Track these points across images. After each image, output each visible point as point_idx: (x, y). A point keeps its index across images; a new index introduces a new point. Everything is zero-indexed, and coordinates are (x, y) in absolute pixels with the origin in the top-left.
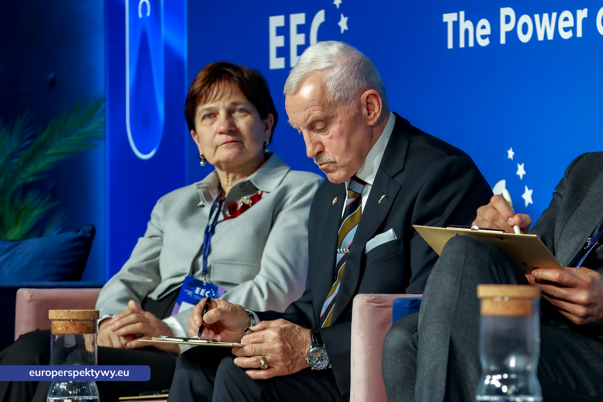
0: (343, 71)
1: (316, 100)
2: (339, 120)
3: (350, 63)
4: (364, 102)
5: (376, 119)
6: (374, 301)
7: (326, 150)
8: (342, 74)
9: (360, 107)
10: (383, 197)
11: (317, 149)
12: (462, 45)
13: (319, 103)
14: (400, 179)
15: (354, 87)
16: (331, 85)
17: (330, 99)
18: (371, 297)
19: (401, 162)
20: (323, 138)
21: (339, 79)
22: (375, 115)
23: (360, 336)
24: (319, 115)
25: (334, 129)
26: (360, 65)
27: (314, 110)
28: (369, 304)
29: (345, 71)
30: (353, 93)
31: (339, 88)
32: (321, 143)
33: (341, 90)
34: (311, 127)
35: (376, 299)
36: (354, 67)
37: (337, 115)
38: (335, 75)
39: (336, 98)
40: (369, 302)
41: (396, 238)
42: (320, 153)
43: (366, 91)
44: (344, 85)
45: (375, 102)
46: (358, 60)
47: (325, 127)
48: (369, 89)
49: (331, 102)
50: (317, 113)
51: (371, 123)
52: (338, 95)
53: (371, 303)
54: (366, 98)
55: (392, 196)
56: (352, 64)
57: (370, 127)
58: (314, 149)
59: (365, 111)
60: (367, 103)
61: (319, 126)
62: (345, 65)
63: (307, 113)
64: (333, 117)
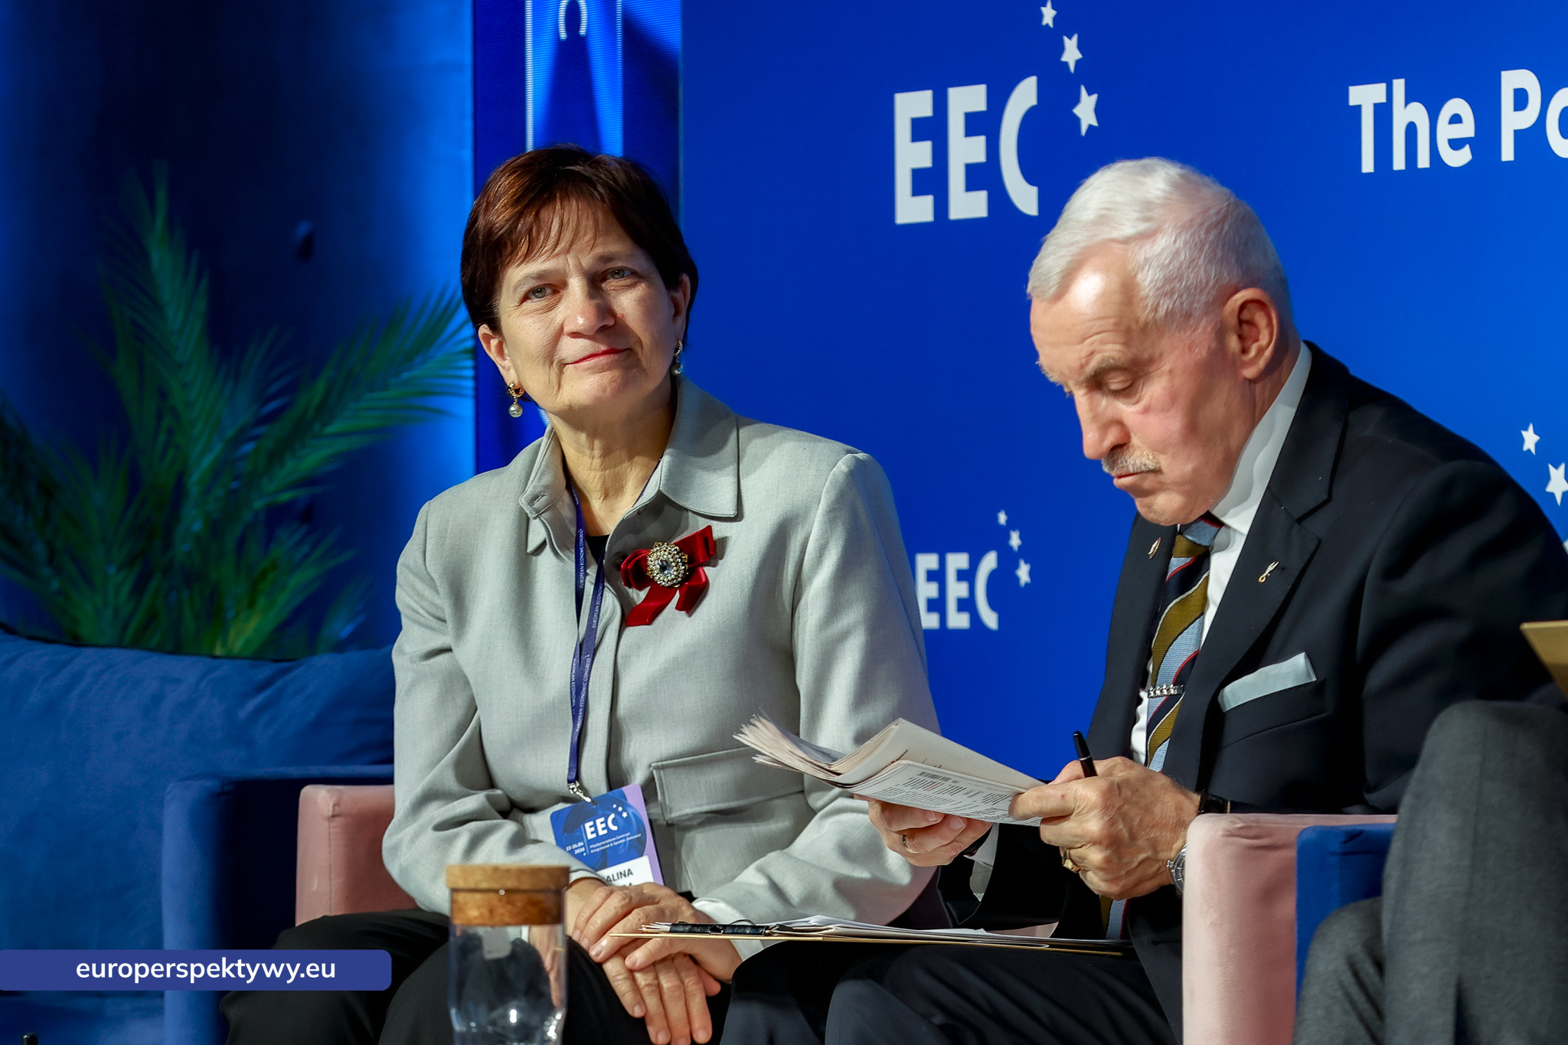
0: (1180, 243)
1: (1109, 317)
2: (1166, 367)
3: (1198, 221)
4: (1233, 321)
5: (1262, 363)
6: (1243, 832)
7: (1135, 441)
8: (1177, 253)
9: (1221, 334)
10: (1271, 568)
11: (1111, 438)
12: (1399, 163)
13: (1117, 324)
14: (1318, 526)
15: (1207, 283)
16: (1148, 280)
17: (1144, 315)
18: (1236, 823)
19: (1322, 478)
20: (1127, 410)
21: (1169, 264)
22: (1261, 351)
23: (1208, 923)
24: (1116, 355)
25: (1155, 389)
26: (1222, 229)
27: (1103, 342)
28: (1231, 839)
29: (1186, 243)
30: (1204, 298)
31: (1167, 288)
32: (1120, 423)
33: (1172, 292)
34: (1097, 382)
35: (1248, 827)
36: (1207, 232)
37: (1161, 355)
38: (1160, 255)
39: (1162, 312)
40: (1231, 834)
41: (1314, 679)
42: (1119, 448)
43: (1237, 291)
44: (1181, 281)
45: (1261, 319)
46: (1218, 213)
47: (1130, 386)
48: (1245, 287)
49: (1146, 324)
50: (1111, 350)
51: (1250, 372)
52: (1165, 305)
53: (1236, 839)
54: (1237, 310)
55: (1296, 564)
56: (1201, 225)
57: (1247, 383)
58: (1102, 439)
59: (1233, 343)
60: (1241, 322)
61: (1116, 383)
62: (1184, 228)
63: (1085, 348)
64: (1151, 361)
